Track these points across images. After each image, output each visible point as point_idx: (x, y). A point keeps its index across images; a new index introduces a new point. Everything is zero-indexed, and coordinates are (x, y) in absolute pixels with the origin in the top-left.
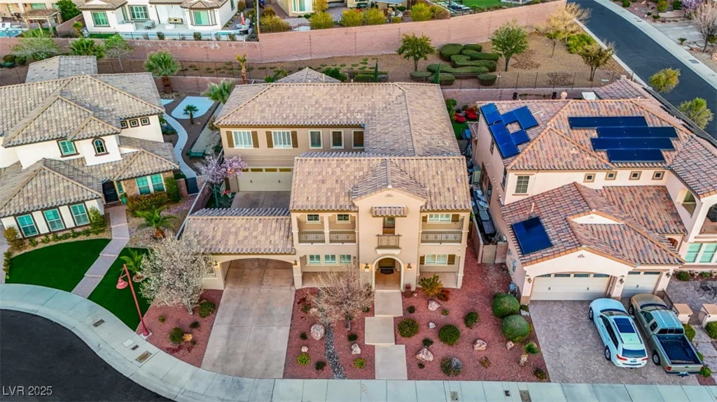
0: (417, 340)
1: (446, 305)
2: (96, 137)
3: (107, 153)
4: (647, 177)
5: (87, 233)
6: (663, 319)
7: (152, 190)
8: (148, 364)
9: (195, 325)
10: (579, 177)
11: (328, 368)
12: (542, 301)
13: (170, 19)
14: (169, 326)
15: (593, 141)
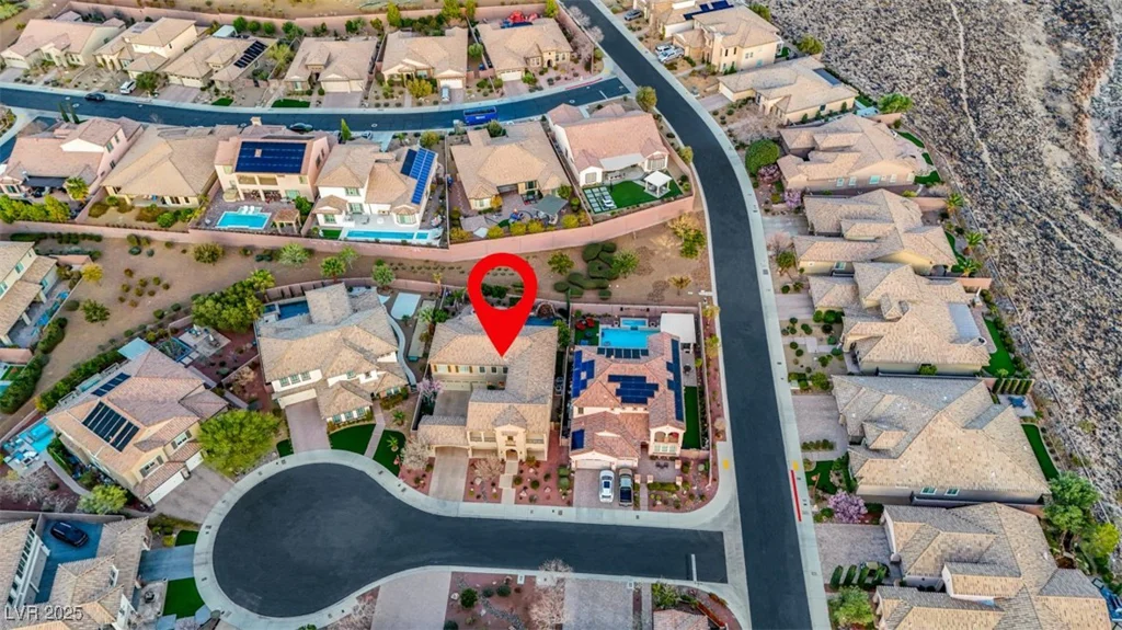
0: (521, 486)
1: (538, 470)
3: (371, 376)
4: (640, 410)
5: (364, 420)
7: (394, 394)
8: (406, 493)
9: (424, 476)
10: (608, 410)
11: (481, 499)
12: (582, 469)
13: (379, 211)
14: (413, 476)
15: (617, 390)
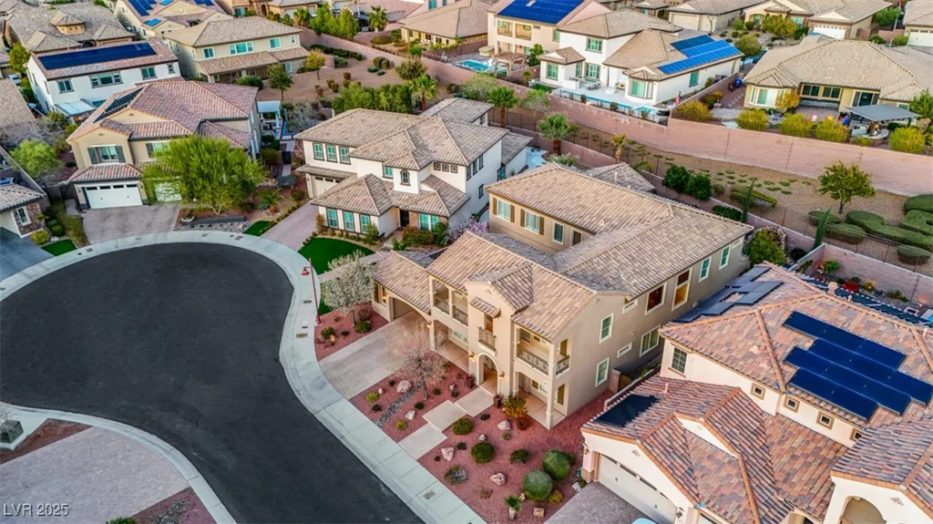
0: (459, 439)
1: (516, 431)
2: (404, 169)
3: (409, 185)
5: (366, 241)
7: (430, 228)
8: (298, 341)
9: (345, 333)
10: (746, 385)
12: (609, 490)
13: (617, 84)
15: (796, 350)
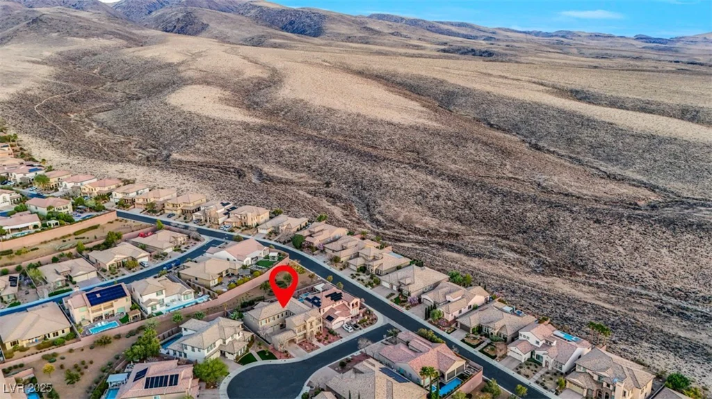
0: (322, 341)
4: (341, 302)
5: (246, 353)
6: (353, 323)
11: (312, 350)
15: (331, 299)
